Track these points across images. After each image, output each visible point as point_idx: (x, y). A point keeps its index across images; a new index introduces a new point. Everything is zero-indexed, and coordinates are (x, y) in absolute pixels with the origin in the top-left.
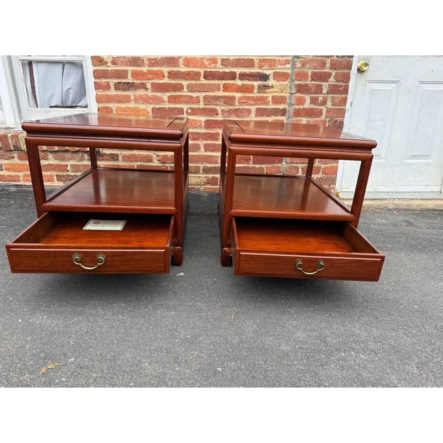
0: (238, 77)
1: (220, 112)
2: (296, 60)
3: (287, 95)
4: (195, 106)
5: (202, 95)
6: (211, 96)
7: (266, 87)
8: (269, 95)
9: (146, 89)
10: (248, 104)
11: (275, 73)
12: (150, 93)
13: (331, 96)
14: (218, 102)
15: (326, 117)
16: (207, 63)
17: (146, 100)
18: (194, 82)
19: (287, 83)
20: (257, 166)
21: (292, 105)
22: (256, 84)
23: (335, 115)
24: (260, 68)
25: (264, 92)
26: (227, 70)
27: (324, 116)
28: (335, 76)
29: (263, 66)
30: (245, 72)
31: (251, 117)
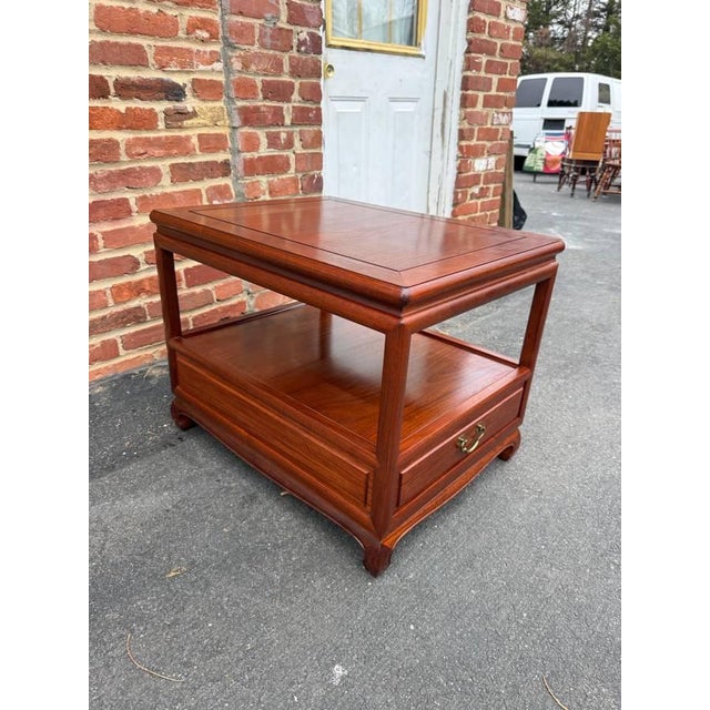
0: (112, 91)
2: (230, 54)
3: (226, 131)
7: (183, 114)
8: (192, 132)
10: (152, 158)
11: (195, 82)
13: (298, 129)
15: (296, 170)
19: (220, 104)
20: (198, 290)
21: (239, 151)
22: (160, 107)
23: (309, 166)
24: (161, 68)
25: (180, 127)
27: (292, 170)
28: (300, 89)
29: (167, 64)
30: (129, 79)
31: (163, 187)
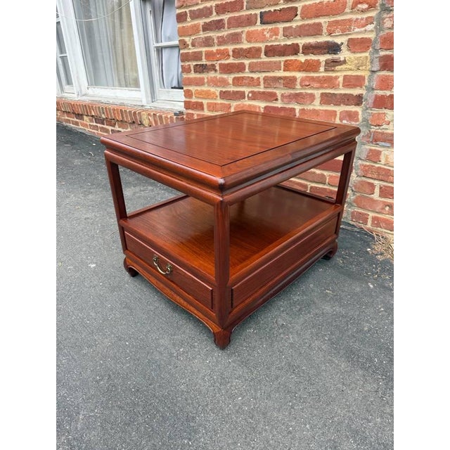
0: (301, 51)
1: (279, 98)
3: (366, 74)
4: (256, 90)
5: (262, 75)
6: (271, 77)
7: (336, 62)
8: (340, 74)
9: (216, 71)
10: (313, 88)
11: (349, 40)
12: (218, 75)
14: (277, 85)
16: (268, 35)
17: (215, 82)
18: (255, 61)
19: (367, 54)
22: (323, 58)
24: (330, 34)
25: (333, 71)
26: (289, 43)
29: (334, 32)
30: (310, 43)
31: (315, 105)
